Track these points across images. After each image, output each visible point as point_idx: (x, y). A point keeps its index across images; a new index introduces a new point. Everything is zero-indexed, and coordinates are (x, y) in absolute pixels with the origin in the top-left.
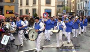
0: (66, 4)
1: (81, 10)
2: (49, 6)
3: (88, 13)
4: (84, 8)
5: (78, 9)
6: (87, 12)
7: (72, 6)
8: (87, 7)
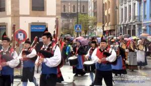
0: (91, 8)
1: (127, 25)
2: (40, 16)
3: (145, 30)
4: (135, 17)
5: (121, 22)
6: (143, 28)
7: (106, 14)
8: (142, 14)
